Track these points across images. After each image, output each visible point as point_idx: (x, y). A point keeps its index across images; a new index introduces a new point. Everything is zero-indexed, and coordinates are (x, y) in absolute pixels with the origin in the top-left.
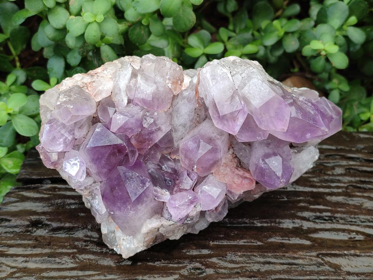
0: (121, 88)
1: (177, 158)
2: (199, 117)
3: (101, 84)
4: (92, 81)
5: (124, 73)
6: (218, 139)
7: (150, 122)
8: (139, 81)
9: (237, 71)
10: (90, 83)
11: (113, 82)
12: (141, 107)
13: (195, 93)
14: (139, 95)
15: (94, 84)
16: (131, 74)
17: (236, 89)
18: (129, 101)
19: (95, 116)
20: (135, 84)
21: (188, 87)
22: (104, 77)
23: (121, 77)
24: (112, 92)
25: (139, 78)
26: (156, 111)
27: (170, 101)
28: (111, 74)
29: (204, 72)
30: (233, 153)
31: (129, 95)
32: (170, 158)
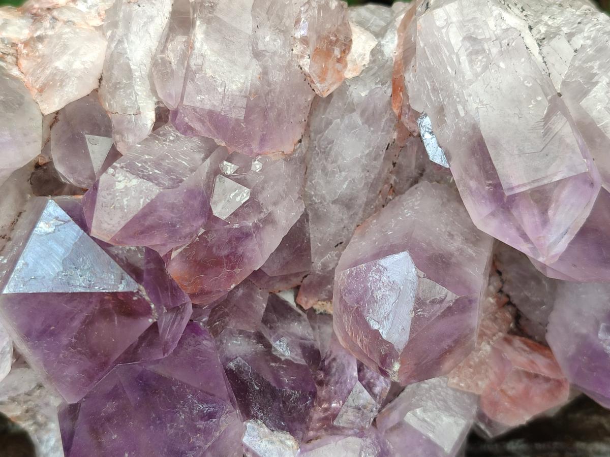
0: (132, 67)
1: (319, 307)
2: (398, 173)
3: (65, 47)
4: (35, 35)
5: (144, 11)
6: (471, 259)
7: (238, 199)
8: (197, 45)
9: (550, 23)
10: (26, 44)
11: (106, 43)
12: (206, 140)
13: (389, 91)
14: (199, 98)
15: (40, 46)
16: (168, 15)
17: (555, 94)
18: (163, 116)
19: (41, 162)
20: (185, 56)
21: (367, 70)
22: (74, 23)
23: (134, 28)
24: (100, 80)
25: (199, 32)
26: (259, 155)
27: (302, 117)
28: (99, 15)
29: (439, 23)
30: (500, 291)
31: (160, 96)
32: (298, 305)
